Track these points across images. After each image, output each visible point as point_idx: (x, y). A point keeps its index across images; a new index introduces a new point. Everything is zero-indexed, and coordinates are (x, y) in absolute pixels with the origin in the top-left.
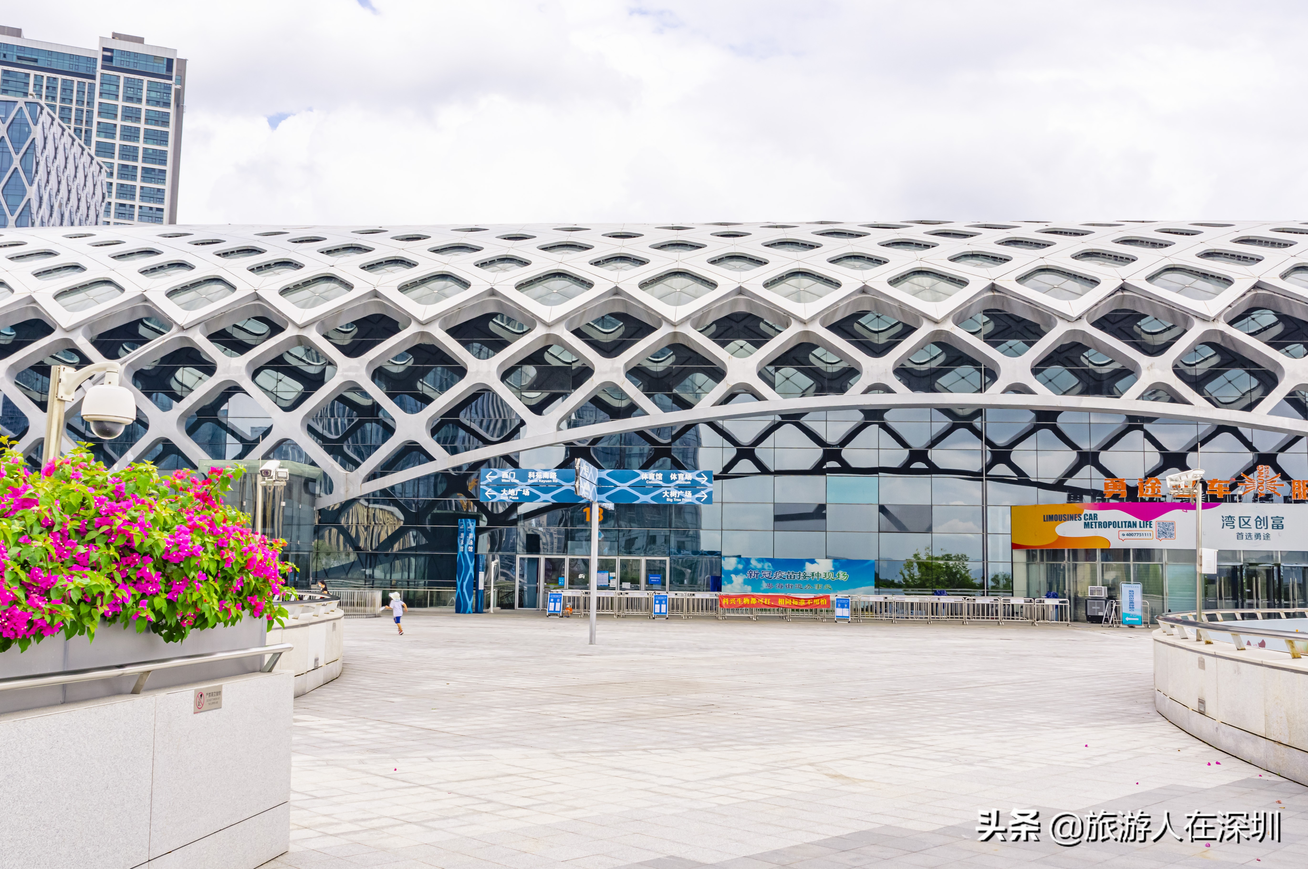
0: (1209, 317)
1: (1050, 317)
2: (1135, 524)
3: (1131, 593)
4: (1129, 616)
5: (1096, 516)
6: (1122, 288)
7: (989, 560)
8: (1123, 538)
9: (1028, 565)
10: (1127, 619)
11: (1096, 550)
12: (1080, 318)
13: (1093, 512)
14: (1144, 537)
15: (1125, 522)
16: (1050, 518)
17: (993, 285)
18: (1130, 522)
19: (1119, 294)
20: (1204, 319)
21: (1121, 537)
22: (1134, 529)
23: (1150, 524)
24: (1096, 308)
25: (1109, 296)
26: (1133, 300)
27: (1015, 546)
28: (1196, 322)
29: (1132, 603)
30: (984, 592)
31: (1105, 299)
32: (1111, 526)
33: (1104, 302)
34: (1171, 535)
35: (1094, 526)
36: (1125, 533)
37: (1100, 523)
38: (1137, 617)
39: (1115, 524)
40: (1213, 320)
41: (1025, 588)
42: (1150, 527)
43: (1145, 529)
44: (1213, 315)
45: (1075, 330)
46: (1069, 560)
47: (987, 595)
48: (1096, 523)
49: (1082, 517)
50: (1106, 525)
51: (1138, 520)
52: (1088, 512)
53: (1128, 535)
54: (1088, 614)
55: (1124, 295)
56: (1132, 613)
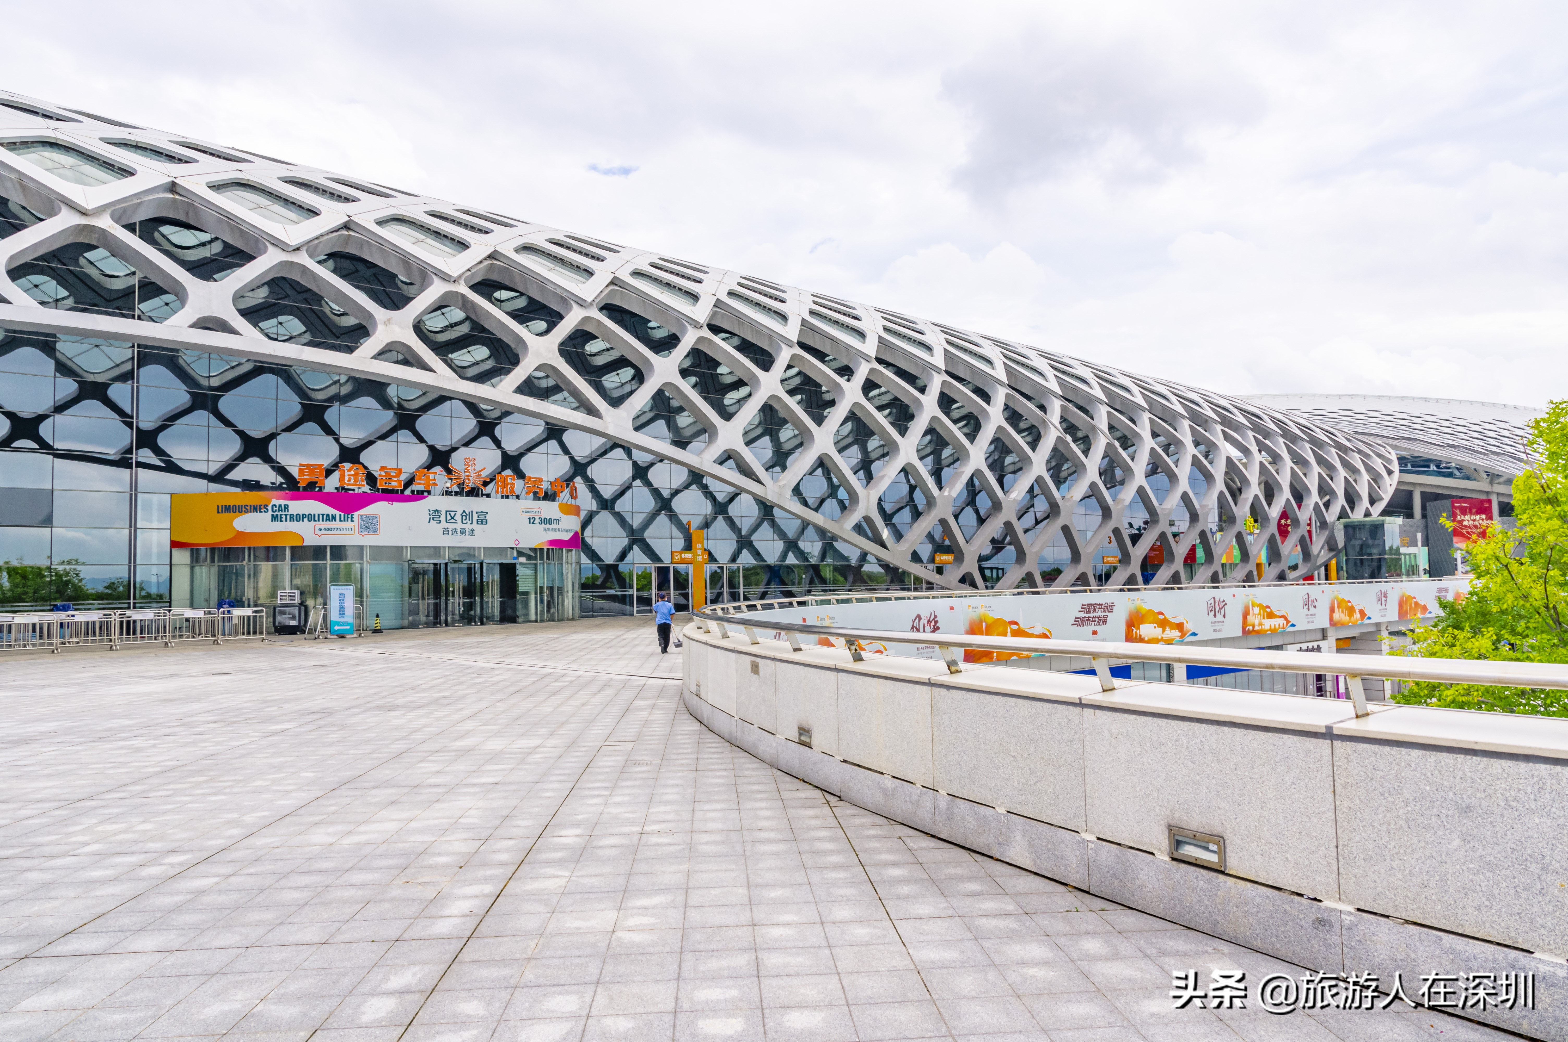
0: (450, 276)
1: (257, 240)
2: (334, 518)
3: (342, 596)
4: (339, 624)
5: (286, 507)
6: (346, 226)
7: (138, 562)
8: (320, 533)
9: (192, 568)
10: (336, 628)
11: (285, 547)
12: (298, 249)
13: (283, 502)
14: (345, 532)
15: (323, 515)
16: (227, 509)
17: (174, 184)
18: (328, 515)
19: (344, 232)
20: (445, 277)
21: (318, 532)
22: (334, 523)
23: (352, 518)
24: (317, 241)
25: (332, 232)
26: (361, 244)
27: (175, 544)
28: (436, 280)
29: (342, 608)
30: (129, 603)
31: (327, 234)
32: (306, 520)
33: (326, 237)
34: (375, 530)
35: (284, 519)
36: (323, 527)
37: (292, 516)
38: (348, 624)
39: (311, 518)
40: (454, 281)
41: (188, 596)
42: (352, 521)
43: (346, 523)
44: (455, 274)
45: (292, 262)
46: (249, 560)
47: (134, 608)
48: (286, 515)
49: (270, 508)
50: (299, 518)
51: (338, 513)
52: (277, 502)
53: (325, 530)
54: (277, 624)
55: (350, 235)
56: (342, 620)
